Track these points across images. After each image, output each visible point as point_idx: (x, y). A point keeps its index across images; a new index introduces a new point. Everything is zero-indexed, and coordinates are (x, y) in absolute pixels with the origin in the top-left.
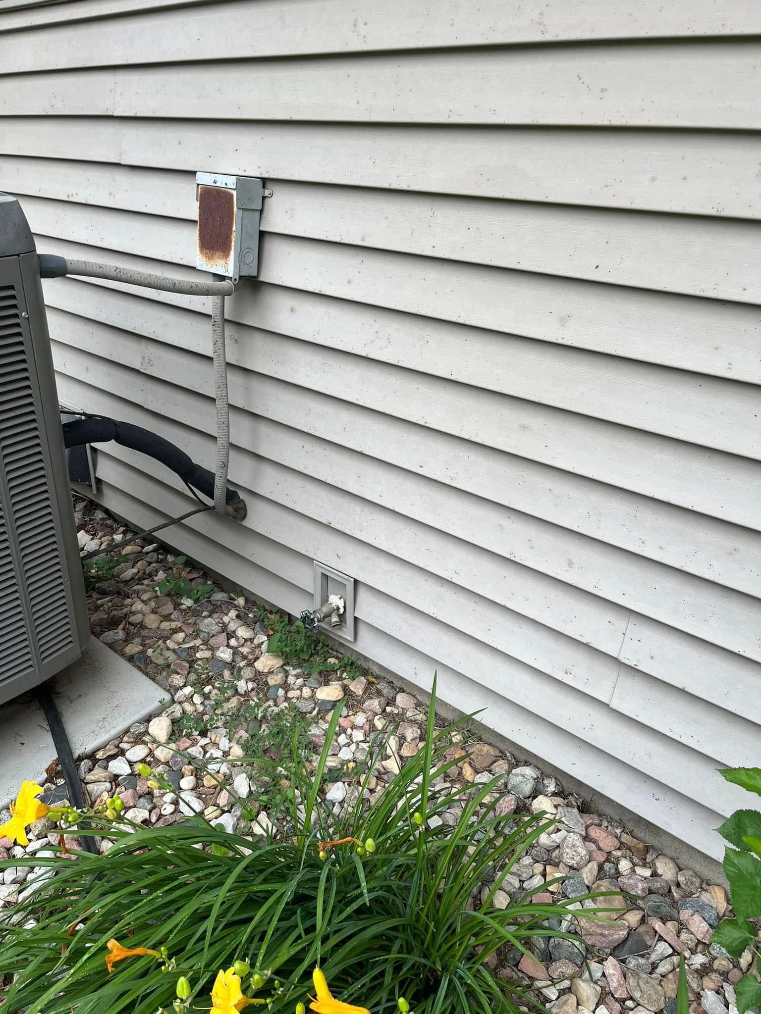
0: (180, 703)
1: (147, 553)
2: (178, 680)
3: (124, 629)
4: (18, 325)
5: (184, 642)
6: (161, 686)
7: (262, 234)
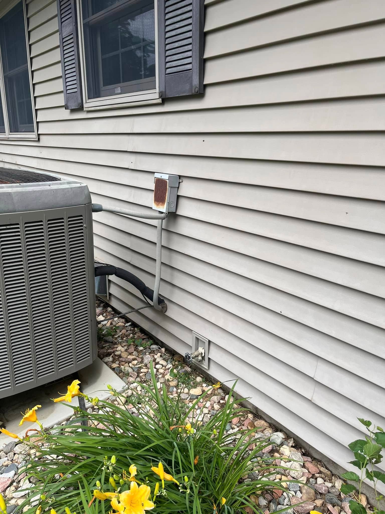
0: (132, 389)
1: (127, 327)
2: (131, 379)
3: (112, 357)
4: (82, 229)
5: (136, 365)
6: (124, 381)
7: (178, 197)
